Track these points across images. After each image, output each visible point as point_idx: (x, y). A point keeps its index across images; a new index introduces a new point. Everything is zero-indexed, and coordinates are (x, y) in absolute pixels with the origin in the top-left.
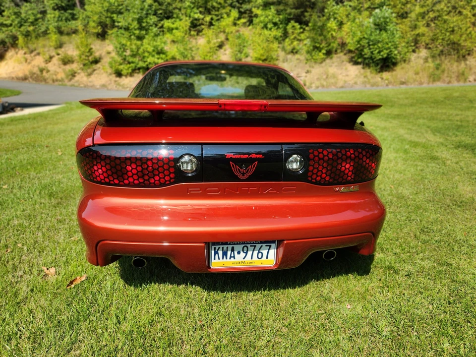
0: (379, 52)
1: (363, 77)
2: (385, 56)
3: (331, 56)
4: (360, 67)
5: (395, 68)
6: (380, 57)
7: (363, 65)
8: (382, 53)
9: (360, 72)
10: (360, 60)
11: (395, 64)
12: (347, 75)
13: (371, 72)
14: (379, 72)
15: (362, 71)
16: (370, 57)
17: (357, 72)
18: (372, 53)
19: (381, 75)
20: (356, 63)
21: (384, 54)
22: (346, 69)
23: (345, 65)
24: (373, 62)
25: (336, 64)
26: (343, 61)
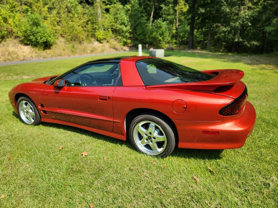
0: (41, 38)
1: (34, 53)
2: (45, 41)
3: (4, 40)
4: (30, 46)
5: (51, 47)
6: (42, 41)
7: (31, 45)
8: (42, 39)
9: (31, 50)
10: (28, 43)
11: (51, 45)
12: (24, 52)
13: (38, 50)
14: (44, 50)
15: (32, 49)
16: (35, 41)
17: (29, 50)
18: (36, 38)
19: (46, 51)
20: (26, 44)
21: (44, 39)
22: (21, 48)
23: (18, 45)
24: (39, 44)
25: (11, 45)
26: (15, 43)
